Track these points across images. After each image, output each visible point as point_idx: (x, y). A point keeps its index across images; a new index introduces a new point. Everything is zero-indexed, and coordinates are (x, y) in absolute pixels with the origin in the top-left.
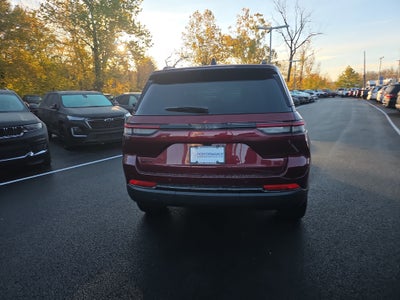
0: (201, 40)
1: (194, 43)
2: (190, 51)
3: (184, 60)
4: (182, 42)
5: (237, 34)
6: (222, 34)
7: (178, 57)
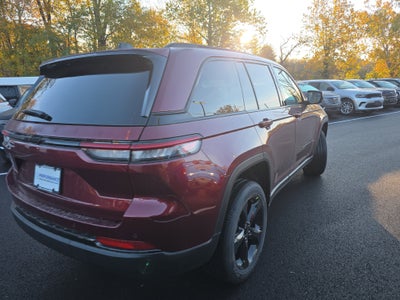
0: (326, 21)
1: (317, 25)
2: (310, 34)
3: (303, 45)
4: (302, 24)
5: (376, 9)
6: (355, 10)
7: (295, 42)
